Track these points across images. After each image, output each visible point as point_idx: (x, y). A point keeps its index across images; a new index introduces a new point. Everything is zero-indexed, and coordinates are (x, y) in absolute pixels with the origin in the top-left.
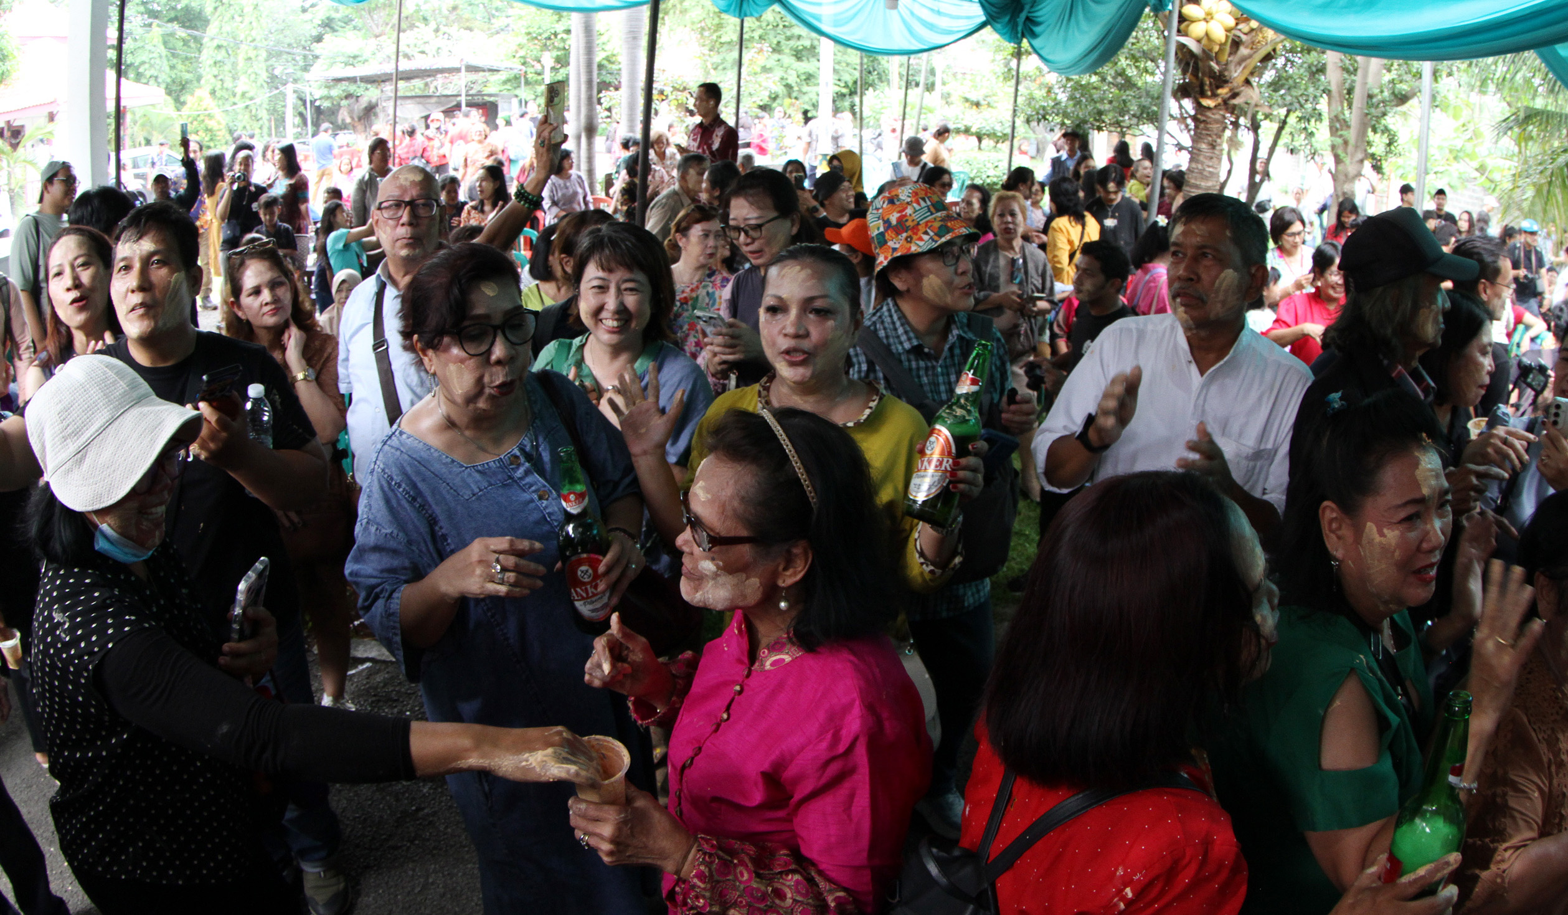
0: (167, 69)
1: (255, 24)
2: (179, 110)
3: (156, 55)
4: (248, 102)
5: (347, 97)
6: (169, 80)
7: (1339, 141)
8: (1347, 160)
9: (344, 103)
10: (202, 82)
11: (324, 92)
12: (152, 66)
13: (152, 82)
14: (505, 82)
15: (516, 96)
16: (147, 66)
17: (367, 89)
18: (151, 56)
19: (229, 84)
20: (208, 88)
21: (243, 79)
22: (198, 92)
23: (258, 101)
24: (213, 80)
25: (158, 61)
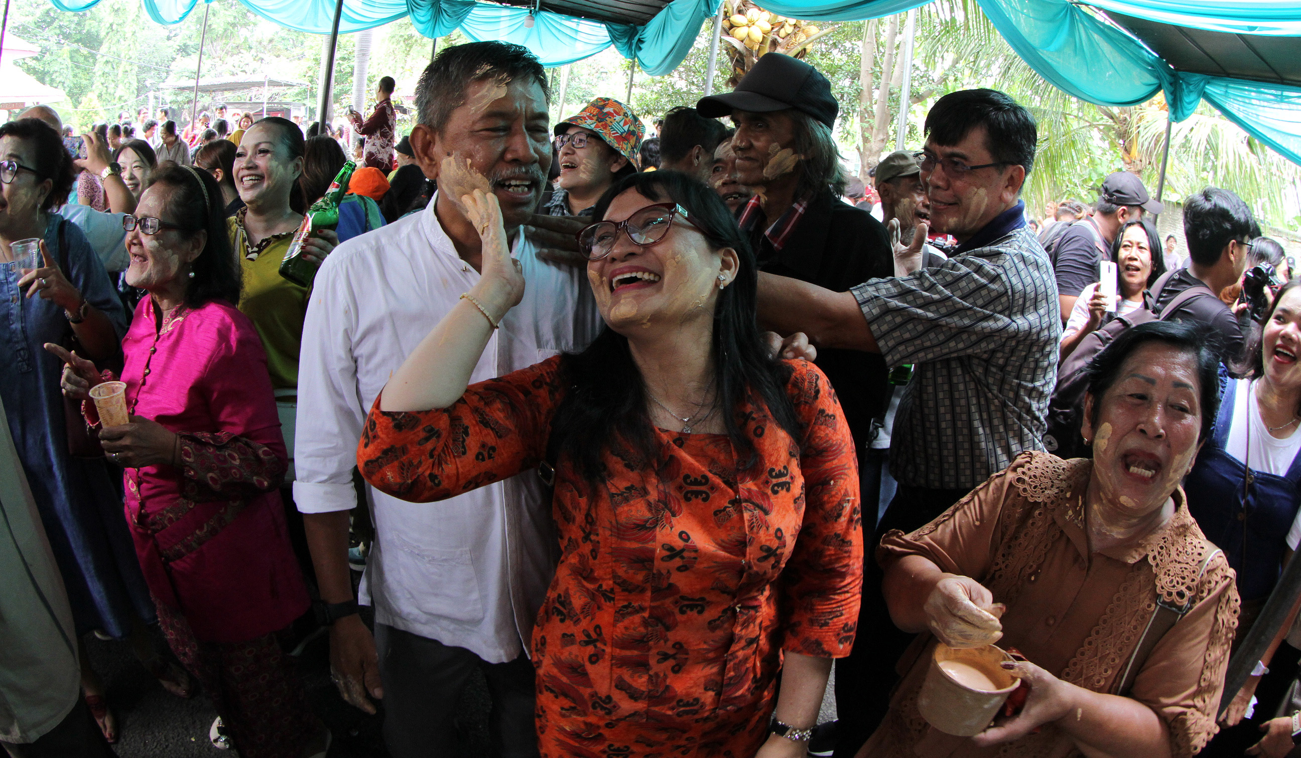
0: (71, 77)
1: (132, 46)
2: (76, 108)
3: (64, 66)
4: (123, 104)
5: (188, 102)
6: (72, 85)
7: (867, 125)
8: (872, 140)
9: (186, 106)
10: (94, 87)
11: (173, 98)
12: (61, 74)
13: (60, 86)
14: (297, 95)
15: (304, 105)
16: (58, 74)
17: (203, 97)
18: (62, 66)
19: (111, 90)
20: (97, 93)
21: (121, 86)
22: (90, 95)
23: (130, 103)
24: (101, 86)
25: (65, 71)
